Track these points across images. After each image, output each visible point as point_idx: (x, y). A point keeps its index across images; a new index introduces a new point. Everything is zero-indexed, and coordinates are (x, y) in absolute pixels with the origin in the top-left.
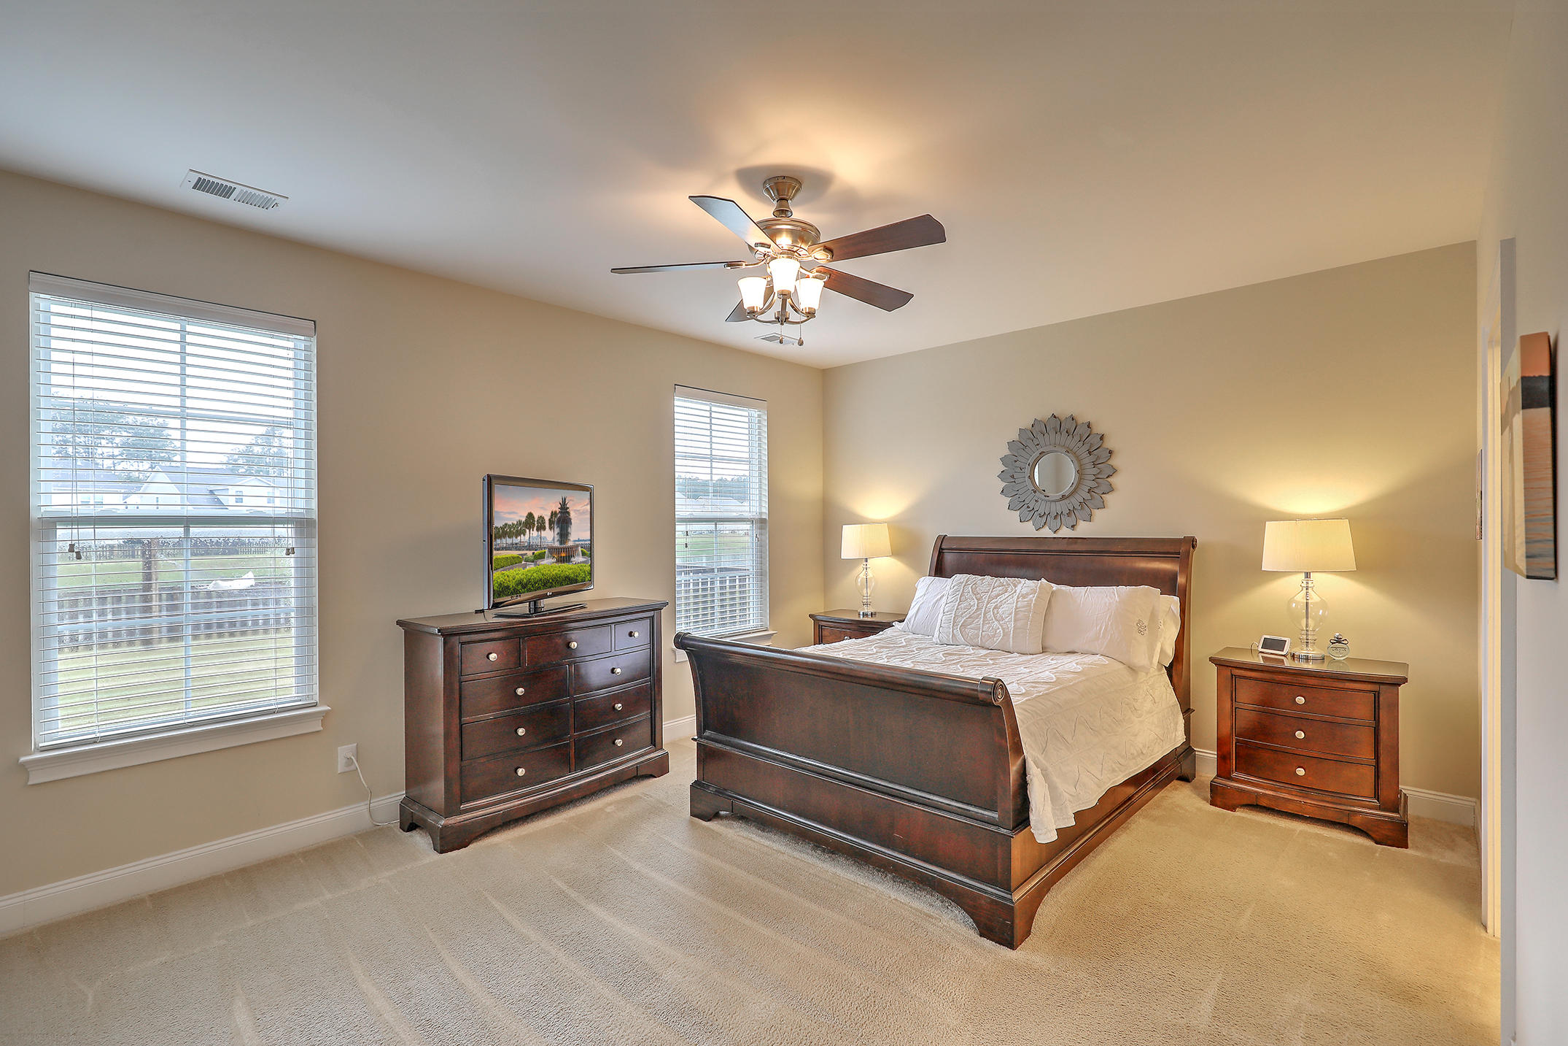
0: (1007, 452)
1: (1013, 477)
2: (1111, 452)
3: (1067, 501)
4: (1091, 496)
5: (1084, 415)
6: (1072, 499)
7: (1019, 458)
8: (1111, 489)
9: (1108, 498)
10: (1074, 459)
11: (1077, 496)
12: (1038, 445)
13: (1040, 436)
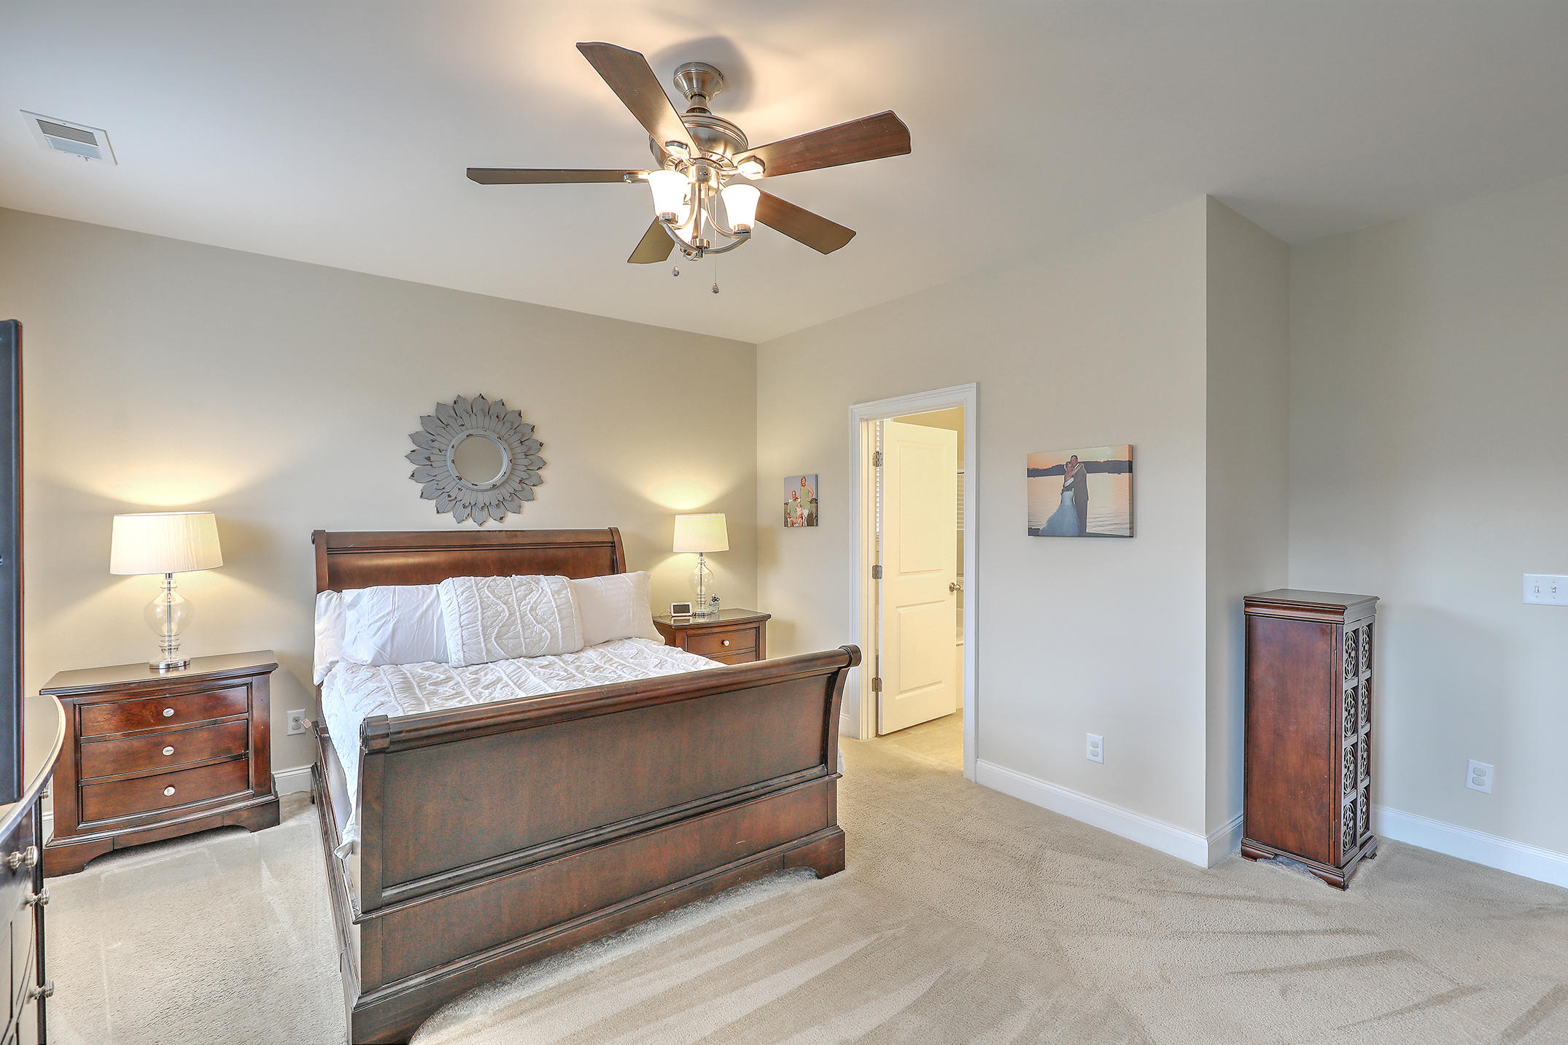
0: (419, 428)
1: (429, 459)
2: (541, 445)
3: (496, 491)
4: (522, 487)
5: (514, 404)
6: (503, 490)
7: (438, 438)
8: (540, 482)
9: (538, 491)
10: (506, 447)
11: (507, 486)
12: (463, 425)
13: (465, 416)
